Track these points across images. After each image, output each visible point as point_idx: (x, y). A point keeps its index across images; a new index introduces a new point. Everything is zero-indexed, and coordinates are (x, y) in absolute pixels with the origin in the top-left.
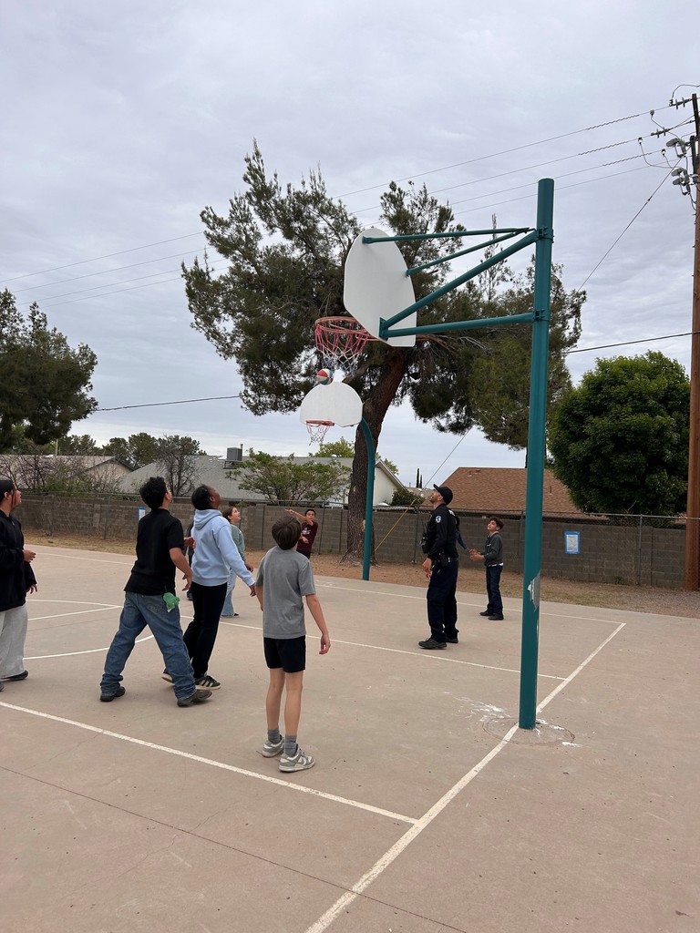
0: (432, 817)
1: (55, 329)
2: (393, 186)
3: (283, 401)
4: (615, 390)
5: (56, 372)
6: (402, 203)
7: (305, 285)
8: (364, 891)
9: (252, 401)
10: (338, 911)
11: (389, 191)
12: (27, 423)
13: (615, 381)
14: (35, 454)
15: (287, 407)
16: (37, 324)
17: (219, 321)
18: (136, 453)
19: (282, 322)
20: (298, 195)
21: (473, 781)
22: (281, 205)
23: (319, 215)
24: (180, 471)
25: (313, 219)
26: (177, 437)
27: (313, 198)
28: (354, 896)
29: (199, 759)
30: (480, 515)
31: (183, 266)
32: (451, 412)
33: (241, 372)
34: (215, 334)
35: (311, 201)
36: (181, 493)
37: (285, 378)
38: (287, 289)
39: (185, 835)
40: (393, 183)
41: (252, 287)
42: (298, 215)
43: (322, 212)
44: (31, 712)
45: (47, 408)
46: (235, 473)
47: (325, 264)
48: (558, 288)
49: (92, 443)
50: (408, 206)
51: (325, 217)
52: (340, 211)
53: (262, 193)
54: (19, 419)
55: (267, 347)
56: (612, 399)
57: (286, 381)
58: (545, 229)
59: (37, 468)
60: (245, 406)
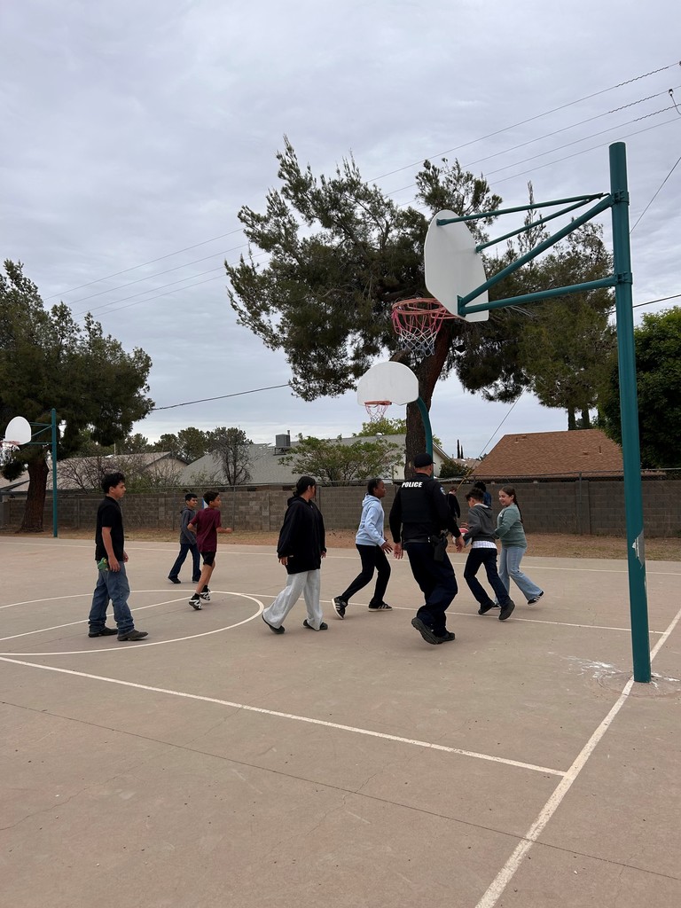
0: (579, 769)
1: (110, 336)
2: (427, 165)
3: (332, 386)
4: (664, 345)
5: (114, 376)
6: (438, 181)
7: (346, 270)
8: (538, 839)
9: (302, 388)
10: (520, 858)
11: (423, 169)
12: (91, 427)
13: (663, 336)
14: (98, 456)
15: (335, 390)
16: (93, 333)
17: (268, 314)
18: (187, 447)
19: (326, 309)
20: (334, 184)
21: (606, 734)
22: (316, 196)
23: (356, 201)
24: (235, 461)
25: (350, 206)
26: (224, 429)
27: (349, 185)
28: (530, 844)
29: (340, 726)
30: (531, 480)
31: (226, 264)
32: (499, 382)
33: (290, 361)
34: (261, 328)
35: (347, 189)
36: (237, 481)
37: (333, 363)
38: (330, 277)
39: (353, 795)
40: (426, 161)
41: (295, 277)
42: (335, 204)
43: (358, 197)
44: (171, 692)
45: (109, 411)
46: (288, 459)
47: (364, 248)
48: (599, 249)
49: (144, 441)
50: (443, 182)
51: (362, 202)
52: (376, 195)
53: (299, 186)
54: (83, 424)
55: (314, 335)
56: (660, 353)
57: (334, 366)
58: (621, 193)
59: (100, 469)
60: (295, 393)
